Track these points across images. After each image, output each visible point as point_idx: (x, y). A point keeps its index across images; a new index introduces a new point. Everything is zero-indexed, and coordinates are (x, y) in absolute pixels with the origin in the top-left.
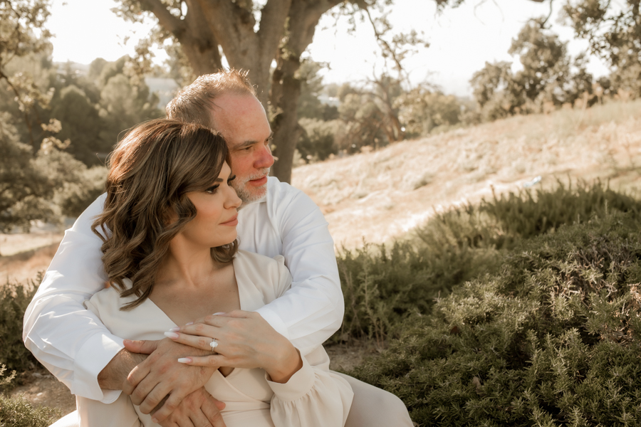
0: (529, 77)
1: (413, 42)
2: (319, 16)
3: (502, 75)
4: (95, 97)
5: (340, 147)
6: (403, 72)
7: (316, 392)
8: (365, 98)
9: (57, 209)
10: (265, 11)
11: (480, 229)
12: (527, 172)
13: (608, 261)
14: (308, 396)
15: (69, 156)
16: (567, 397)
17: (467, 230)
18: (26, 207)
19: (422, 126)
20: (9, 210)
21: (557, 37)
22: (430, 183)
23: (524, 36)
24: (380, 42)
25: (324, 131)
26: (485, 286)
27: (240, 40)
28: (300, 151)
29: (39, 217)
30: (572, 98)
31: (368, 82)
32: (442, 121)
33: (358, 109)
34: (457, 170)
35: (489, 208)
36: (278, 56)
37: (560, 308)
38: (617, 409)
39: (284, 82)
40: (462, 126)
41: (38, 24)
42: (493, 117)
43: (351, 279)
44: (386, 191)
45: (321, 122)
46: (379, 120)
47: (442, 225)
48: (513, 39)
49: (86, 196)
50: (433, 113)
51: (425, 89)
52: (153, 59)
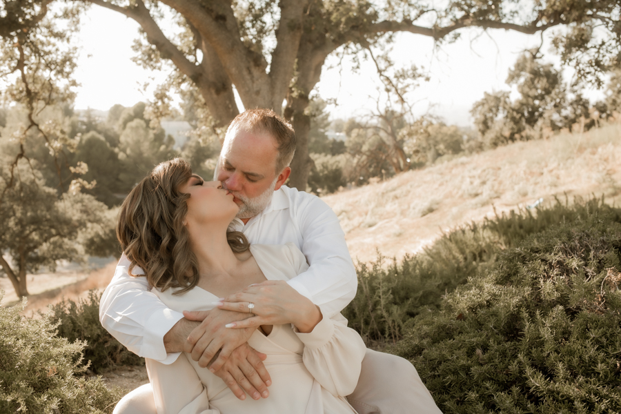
0: (527, 105)
1: (414, 77)
2: (325, 56)
3: (501, 104)
4: (114, 141)
5: (348, 180)
6: (405, 105)
7: (337, 339)
8: (370, 132)
9: (80, 249)
10: (275, 53)
11: (484, 245)
12: (530, 195)
13: (588, 251)
14: (331, 343)
15: (92, 198)
16: (553, 356)
17: (472, 246)
18: (52, 246)
19: (427, 156)
20: (36, 250)
21: (552, 65)
22: (437, 209)
23: (520, 67)
24: (382, 78)
25: (332, 165)
26: (485, 279)
27: (253, 82)
28: (310, 185)
29: (64, 257)
30: (570, 123)
31: (373, 116)
32: (445, 151)
33: (364, 143)
34: (461, 196)
35: (492, 225)
36: (288, 95)
37: (548, 291)
38: (594, 362)
39: (294, 118)
40: (464, 155)
41: (65, 74)
42: (495, 144)
43: (367, 286)
44: (395, 219)
45: (329, 156)
46: (384, 152)
47: (448, 243)
48: (509, 69)
49: (108, 235)
50: (436, 143)
51: (427, 120)
52: (171, 103)
